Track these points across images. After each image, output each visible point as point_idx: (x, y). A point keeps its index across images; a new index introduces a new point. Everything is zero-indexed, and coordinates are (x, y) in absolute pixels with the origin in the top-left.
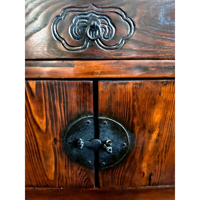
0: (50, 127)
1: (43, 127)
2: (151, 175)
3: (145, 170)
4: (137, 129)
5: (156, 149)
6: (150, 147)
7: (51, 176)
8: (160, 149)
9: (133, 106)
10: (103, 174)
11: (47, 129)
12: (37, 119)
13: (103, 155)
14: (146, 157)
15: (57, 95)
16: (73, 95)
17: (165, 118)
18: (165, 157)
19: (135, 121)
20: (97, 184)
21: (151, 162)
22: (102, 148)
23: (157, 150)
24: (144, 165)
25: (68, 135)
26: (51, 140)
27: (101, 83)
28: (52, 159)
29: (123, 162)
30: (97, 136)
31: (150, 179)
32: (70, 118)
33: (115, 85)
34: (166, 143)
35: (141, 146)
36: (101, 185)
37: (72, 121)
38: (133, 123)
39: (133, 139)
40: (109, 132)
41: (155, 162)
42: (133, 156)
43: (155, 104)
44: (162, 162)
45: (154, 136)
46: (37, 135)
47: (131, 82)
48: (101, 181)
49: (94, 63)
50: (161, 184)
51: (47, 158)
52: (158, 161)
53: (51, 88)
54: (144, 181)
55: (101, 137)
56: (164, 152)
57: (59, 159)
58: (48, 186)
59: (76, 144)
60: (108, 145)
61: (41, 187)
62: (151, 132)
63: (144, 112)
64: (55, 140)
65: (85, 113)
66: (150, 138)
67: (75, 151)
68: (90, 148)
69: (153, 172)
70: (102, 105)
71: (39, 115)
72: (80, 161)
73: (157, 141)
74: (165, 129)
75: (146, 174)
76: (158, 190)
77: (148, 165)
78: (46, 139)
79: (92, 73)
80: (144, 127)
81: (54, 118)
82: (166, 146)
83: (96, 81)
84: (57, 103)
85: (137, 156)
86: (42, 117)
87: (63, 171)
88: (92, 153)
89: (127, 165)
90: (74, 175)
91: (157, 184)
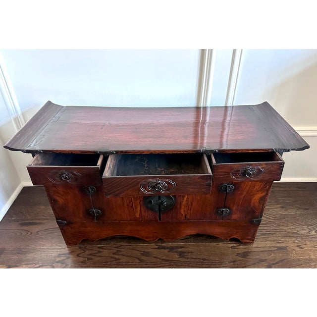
2: (186, 215)
3: (183, 213)
4: (177, 196)
5: (187, 204)
6: (184, 203)
7: (138, 216)
8: (189, 204)
10: (162, 214)
11: (137, 197)
13: (162, 206)
14: (183, 207)
18: (192, 207)
20: (160, 219)
21: (185, 209)
22: (161, 204)
24: (182, 211)
25: (147, 199)
26: (139, 201)
28: (139, 209)
29: (172, 209)
30: (159, 199)
31: (186, 217)
35: (179, 202)
39: (176, 199)
40: (165, 198)
41: (187, 209)
44: (191, 209)
45: (185, 199)
46: (132, 199)
48: (161, 218)
50: (192, 219)
51: (136, 208)
52: (189, 209)
54: (183, 218)
55: (161, 198)
56: (191, 205)
58: (135, 220)
59: (150, 202)
60: (164, 202)
61: (132, 220)
62: (183, 197)
64: (141, 201)
66: (183, 199)
67: (149, 205)
68: (156, 204)
72: (152, 209)
73: (187, 201)
75: (183, 215)
76: (191, 222)
77: (184, 211)
78: (136, 200)
82: (192, 203)
85: (178, 206)
87: (144, 214)
88: (158, 206)
89: (174, 210)
90: (148, 215)
91: (190, 220)
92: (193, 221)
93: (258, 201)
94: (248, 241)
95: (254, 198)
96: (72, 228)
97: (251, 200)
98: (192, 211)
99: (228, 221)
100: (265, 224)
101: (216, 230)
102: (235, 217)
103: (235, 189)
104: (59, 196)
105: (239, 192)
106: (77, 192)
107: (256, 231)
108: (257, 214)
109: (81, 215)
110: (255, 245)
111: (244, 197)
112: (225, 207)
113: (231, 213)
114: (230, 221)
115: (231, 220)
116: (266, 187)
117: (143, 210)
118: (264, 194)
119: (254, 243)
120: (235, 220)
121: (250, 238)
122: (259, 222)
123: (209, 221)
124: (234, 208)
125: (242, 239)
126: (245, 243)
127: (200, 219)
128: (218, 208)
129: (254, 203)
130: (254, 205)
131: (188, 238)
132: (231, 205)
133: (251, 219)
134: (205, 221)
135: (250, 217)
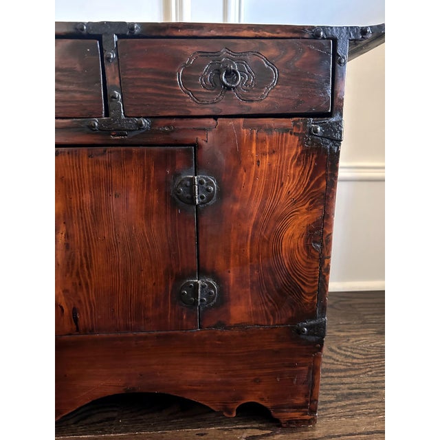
2: (74, 311)
3: (62, 302)
8: (77, 262)
17: (71, 207)
18: (89, 275)
21: (69, 286)
23: (73, 264)
24: (58, 291)
31: (76, 320)
34: (83, 249)
41: (74, 284)
44: (87, 284)
45: (61, 238)
50: (99, 330)
52: (80, 284)
54: (67, 324)
56: (85, 266)
69: (78, 306)
73: (67, 246)
74: (76, 226)
75: (66, 310)
77: (65, 291)
82: (86, 256)
91: (92, 331)
92: (105, 335)
93: (301, 244)
94: (296, 415)
95: (289, 232)
97: (278, 239)
98: (92, 294)
99: (219, 332)
100: (345, 370)
102: (240, 311)
103: (222, 193)
105: (237, 207)
107: (315, 370)
108: (309, 299)
110: (320, 430)
111: (255, 226)
112: (202, 272)
113: (223, 300)
114: (227, 333)
115: (229, 328)
116: (318, 183)
118: (317, 213)
119: (318, 424)
120: (240, 326)
121: (300, 400)
122: (319, 332)
123: (158, 337)
124: (232, 275)
125: (278, 408)
126: (290, 422)
127: (127, 328)
128: (180, 278)
129: (291, 251)
130: (291, 259)
131: (113, 419)
132: (220, 263)
133: (293, 320)
134: (145, 338)
135: (290, 314)
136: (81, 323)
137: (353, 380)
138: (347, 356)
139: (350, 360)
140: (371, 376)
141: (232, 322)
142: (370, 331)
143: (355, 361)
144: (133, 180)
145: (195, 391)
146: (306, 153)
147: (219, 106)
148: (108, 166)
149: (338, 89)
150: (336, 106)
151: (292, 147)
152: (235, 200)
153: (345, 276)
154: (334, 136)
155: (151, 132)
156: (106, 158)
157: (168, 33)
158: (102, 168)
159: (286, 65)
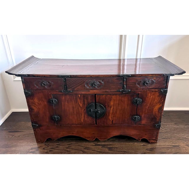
0: (83, 106)
1: (81, 106)
2: (112, 121)
3: (110, 119)
4: (107, 107)
5: (113, 112)
6: (111, 112)
7: (82, 121)
9: (105, 101)
10: (98, 120)
11: (82, 107)
12: (80, 104)
13: (97, 114)
14: (110, 115)
15: (85, 98)
16: (90, 98)
18: (116, 115)
19: (106, 104)
20: (96, 124)
22: (97, 112)
24: (110, 117)
25: (88, 108)
27: (96, 95)
28: (83, 115)
30: (96, 109)
31: (112, 122)
32: (88, 104)
33: (100, 96)
35: (108, 111)
36: (97, 124)
37: (89, 104)
38: (105, 105)
39: (106, 109)
40: (99, 107)
42: (106, 114)
43: (111, 100)
45: (112, 109)
46: (79, 108)
47: (104, 95)
48: (97, 122)
49: (95, 91)
50: (116, 124)
51: (81, 115)
52: (114, 116)
53: (84, 96)
54: (111, 123)
56: (115, 113)
57: (85, 115)
58: (81, 124)
59: (90, 110)
60: (99, 111)
61: (79, 124)
62: (111, 107)
63: (108, 102)
64: (84, 109)
65: (93, 102)
66: (111, 109)
67: (90, 113)
68: (94, 112)
70: (97, 100)
71: (80, 103)
72: (91, 116)
73: (113, 110)
76: (116, 126)
77: (111, 117)
78: (82, 109)
79: (94, 93)
80: (109, 106)
81: (84, 104)
82: (116, 111)
83: (95, 95)
84: (85, 100)
85: (108, 114)
86: (81, 103)
87: (86, 119)
89: (105, 117)
90: (89, 120)
91: (115, 124)
92: (117, 125)
93: (157, 110)
94: (153, 141)
95: (155, 108)
96: (41, 130)
97: (153, 110)
98: (116, 118)
99: (139, 125)
101: (132, 133)
102: (144, 122)
103: (142, 102)
104: (34, 106)
105: (145, 104)
106: (46, 103)
107: (158, 133)
108: (158, 120)
109: (47, 120)
110: (158, 144)
111: (148, 107)
112: (137, 115)
113: (141, 120)
114: (140, 125)
116: (162, 100)
117: (86, 116)
118: (161, 105)
119: (157, 143)
120: (144, 124)
121: (154, 139)
122: (160, 126)
123: (127, 126)
124: (143, 116)
125: (149, 140)
126: (152, 142)
127: (122, 124)
128: (133, 116)
129: (155, 112)
130: (155, 113)
131: (115, 140)
132: (141, 113)
133: (154, 124)
134: (125, 126)
135: (154, 123)
136: (113, 123)
137: (166, 135)
138: (165, 129)
139: (166, 131)
140: (171, 134)
141: (142, 124)
142: (173, 123)
143: (167, 131)
144: (126, 99)
145: (133, 136)
146: (160, 95)
147: (144, 88)
148: (122, 97)
149: (167, 84)
150: (167, 87)
151: (157, 94)
152: (145, 103)
153: (168, 106)
154: (166, 92)
155: (130, 92)
156: (122, 96)
157: (136, 76)
158: (121, 98)
159: (157, 81)
